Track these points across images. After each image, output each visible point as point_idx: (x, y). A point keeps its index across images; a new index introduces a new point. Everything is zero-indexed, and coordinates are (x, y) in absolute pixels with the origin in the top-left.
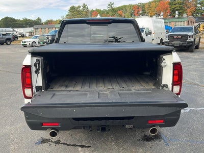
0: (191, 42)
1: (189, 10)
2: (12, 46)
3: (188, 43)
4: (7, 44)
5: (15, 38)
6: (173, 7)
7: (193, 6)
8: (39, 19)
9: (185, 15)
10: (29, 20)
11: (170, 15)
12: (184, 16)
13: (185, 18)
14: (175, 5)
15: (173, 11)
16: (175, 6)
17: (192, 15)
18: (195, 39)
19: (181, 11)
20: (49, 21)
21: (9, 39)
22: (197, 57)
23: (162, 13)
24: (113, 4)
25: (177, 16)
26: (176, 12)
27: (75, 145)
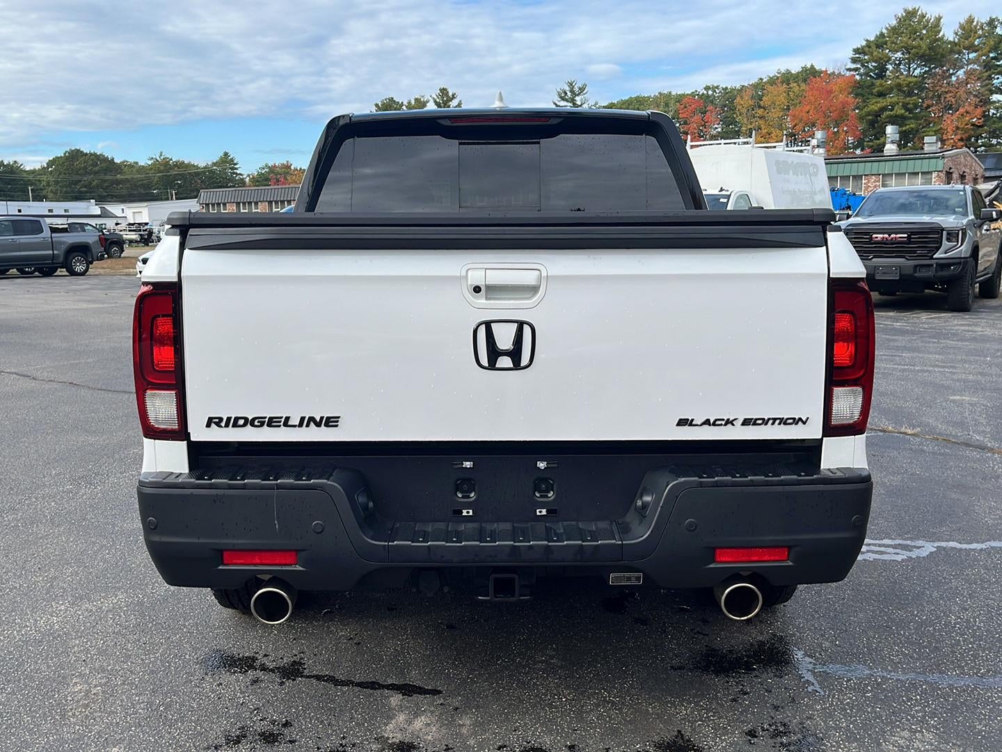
0: (959, 261)
1: (950, 122)
2: (94, 281)
3: (944, 265)
4: (73, 273)
5: (112, 245)
6: (875, 108)
7: (973, 100)
8: (227, 161)
9: (930, 143)
10: (179, 165)
11: (860, 144)
12: (927, 148)
13: (933, 156)
14: (881, 95)
15: (872, 124)
16: (882, 102)
17: (966, 142)
18: (975, 250)
19: (912, 125)
20: (272, 169)
21: (82, 250)
22: (988, 332)
23: (819, 135)
24: (582, 89)
25: (890, 149)
26: (890, 129)
27: (374, 685)
